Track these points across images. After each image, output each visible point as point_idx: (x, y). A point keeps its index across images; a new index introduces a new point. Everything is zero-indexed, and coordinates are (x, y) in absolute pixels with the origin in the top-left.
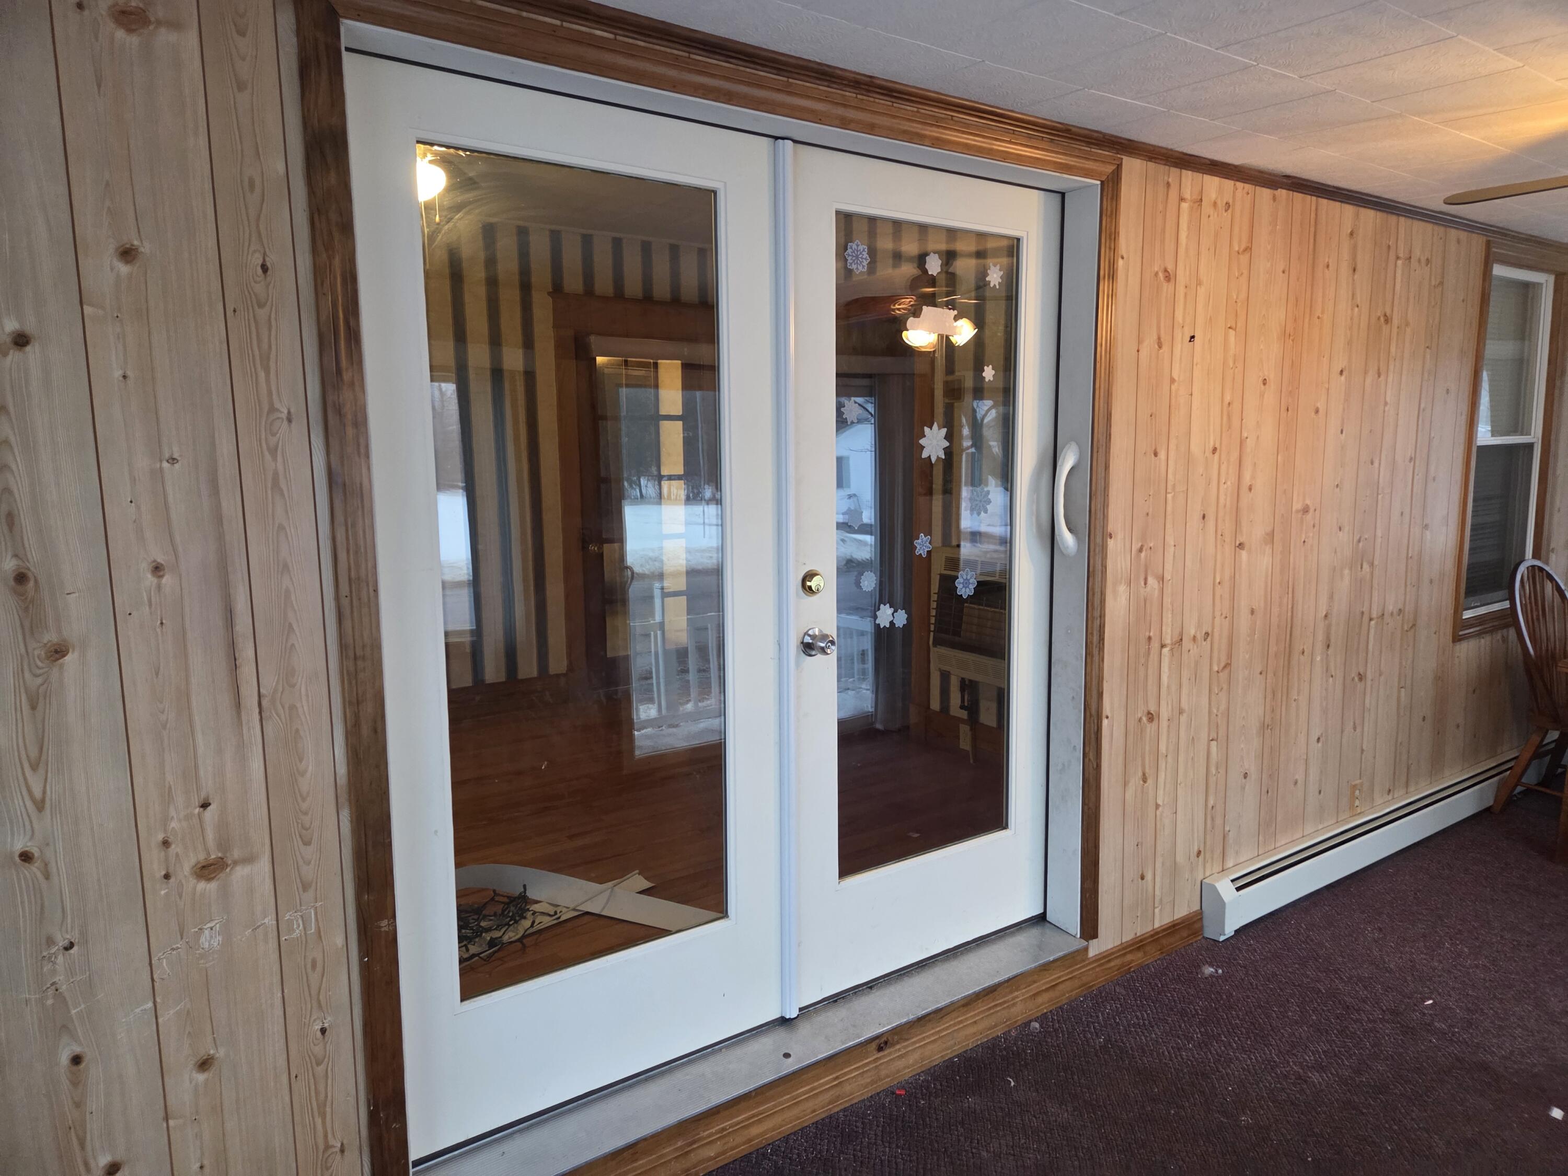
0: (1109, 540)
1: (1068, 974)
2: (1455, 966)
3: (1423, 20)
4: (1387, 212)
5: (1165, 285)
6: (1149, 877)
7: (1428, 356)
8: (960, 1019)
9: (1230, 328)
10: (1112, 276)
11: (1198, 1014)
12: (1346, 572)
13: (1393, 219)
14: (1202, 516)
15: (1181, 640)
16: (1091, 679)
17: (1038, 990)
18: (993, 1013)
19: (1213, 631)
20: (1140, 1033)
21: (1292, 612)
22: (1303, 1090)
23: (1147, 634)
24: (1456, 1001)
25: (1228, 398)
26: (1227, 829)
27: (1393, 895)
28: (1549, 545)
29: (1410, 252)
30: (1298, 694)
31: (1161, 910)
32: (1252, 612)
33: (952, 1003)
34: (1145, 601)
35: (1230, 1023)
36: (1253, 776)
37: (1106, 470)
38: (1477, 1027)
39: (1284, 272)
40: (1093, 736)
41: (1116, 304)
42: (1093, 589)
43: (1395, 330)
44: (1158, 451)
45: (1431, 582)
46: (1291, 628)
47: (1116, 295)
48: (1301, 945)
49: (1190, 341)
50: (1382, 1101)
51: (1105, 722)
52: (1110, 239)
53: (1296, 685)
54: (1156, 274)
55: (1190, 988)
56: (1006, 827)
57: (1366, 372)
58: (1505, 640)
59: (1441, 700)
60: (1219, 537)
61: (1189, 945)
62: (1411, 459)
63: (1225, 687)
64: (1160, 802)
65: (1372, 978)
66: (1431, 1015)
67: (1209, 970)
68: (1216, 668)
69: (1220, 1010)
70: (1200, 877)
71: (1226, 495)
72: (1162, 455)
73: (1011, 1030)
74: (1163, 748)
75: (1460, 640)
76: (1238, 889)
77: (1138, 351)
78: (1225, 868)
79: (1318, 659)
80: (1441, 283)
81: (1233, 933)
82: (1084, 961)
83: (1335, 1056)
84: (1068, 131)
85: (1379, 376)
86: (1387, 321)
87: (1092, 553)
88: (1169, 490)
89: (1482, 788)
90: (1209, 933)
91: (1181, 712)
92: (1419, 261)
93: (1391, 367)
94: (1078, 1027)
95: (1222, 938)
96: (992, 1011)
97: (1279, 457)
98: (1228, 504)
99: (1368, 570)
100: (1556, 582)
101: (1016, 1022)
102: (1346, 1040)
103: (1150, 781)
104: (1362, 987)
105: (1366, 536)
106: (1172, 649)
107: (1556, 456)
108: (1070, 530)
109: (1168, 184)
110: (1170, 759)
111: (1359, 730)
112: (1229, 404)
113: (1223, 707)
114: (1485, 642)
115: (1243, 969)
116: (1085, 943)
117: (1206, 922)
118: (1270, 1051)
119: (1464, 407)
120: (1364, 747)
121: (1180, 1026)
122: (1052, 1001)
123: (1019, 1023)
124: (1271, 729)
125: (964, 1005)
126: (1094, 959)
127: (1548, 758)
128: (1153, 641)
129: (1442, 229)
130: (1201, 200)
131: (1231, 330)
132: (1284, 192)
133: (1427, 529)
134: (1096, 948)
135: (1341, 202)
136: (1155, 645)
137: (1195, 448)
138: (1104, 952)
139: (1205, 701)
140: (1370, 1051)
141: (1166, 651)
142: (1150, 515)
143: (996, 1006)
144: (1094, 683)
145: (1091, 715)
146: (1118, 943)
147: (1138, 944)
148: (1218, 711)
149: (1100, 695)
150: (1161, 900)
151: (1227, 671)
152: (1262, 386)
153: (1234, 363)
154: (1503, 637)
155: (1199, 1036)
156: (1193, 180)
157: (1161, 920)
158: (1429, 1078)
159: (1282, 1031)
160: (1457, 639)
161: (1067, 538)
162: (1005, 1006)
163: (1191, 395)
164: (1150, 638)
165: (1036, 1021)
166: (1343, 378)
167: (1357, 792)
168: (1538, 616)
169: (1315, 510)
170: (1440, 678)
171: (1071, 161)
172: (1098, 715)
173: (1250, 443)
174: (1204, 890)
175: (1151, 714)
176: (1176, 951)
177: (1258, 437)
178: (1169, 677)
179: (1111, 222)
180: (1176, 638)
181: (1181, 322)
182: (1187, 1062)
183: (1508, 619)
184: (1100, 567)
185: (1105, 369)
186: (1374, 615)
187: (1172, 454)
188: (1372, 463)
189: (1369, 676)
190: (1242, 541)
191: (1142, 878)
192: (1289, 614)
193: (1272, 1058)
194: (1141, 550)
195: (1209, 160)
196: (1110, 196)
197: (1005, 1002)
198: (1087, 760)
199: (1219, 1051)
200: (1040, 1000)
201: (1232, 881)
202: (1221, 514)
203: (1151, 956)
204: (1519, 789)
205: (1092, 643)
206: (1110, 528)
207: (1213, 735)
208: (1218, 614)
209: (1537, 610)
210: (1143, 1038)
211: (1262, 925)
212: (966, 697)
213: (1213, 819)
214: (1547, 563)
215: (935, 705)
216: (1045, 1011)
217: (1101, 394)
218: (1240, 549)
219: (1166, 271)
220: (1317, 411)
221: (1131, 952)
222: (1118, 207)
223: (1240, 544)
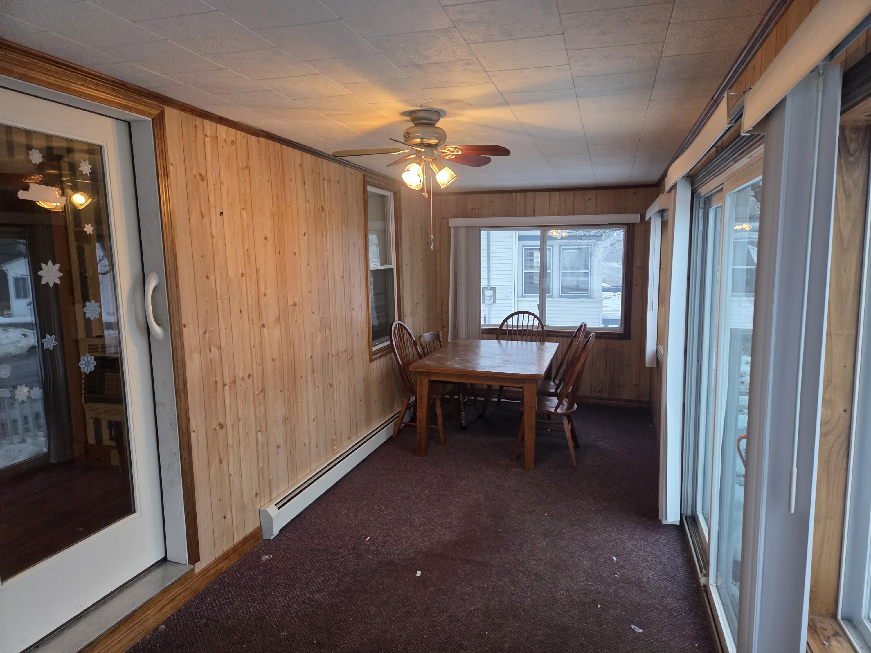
0: (183, 328)
1: (183, 588)
2: (379, 516)
3: (302, 63)
4: (317, 156)
5: (201, 182)
6: (229, 516)
7: (344, 228)
8: (108, 643)
9: (243, 209)
10: (166, 174)
11: (259, 584)
12: (319, 334)
13: (320, 159)
14: (239, 311)
15: (235, 380)
16: (181, 412)
17: (163, 605)
18: (132, 630)
19: (253, 373)
20: (227, 607)
21: (294, 357)
22: (312, 606)
23: (214, 380)
24: (379, 534)
25: (246, 247)
26: (271, 477)
27: (353, 489)
28: (404, 314)
29: (330, 176)
30: (302, 399)
31: (237, 533)
32: (273, 360)
33: (101, 636)
34: (211, 361)
35: (276, 583)
36: (282, 446)
37: (176, 288)
38: (388, 544)
39: (269, 181)
40: (186, 444)
41: (171, 192)
42: (177, 359)
43: (327, 215)
44: (209, 276)
45: (358, 335)
46: (294, 365)
47: (170, 186)
48: (311, 528)
49: (221, 215)
50: (348, 597)
51: (193, 435)
52: (162, 152)
53: (300, 394)
54: (195, 176)
55: (255, 571)
56: (134, 512)
57: (316, 235)
58: (391, 358)
59: (367, 390)
60: (251, 321)
61: (255, 547)
62: (342, 277)
63: (262, 401)
64: (231, 472)
65: (343, 534)
66: (369, 544)
67: (265, 558)
68: (256, 393)
69: (271, 578)
70: (258, 508)
71: (252, 299)
72: (212, 278)
73: (147, 636)
74: (230, 442)
75: (372, 361)
76: (279, 508)
77: (189, 219)
78: (272, 499)
79: (310, 379)
80: (346, 193)
81: (278, 533)
82: (191, 577)
83: (327, 581)
84: (125, 85)
85: (323, 237)
86: (323, 210)
87: (173, 337)
88: (218, 298)
89: (388, 428)
90: (266, 537)
91: (239, 420)
92: (334, 181)
93: (328, 233)
94: (190, 618)
95: (272, 538)
96: (132, 629)
97: (278, 278)
98: (254, 303)
99: (329, 332)
100: (408, 331)
101: (149, 630)
102: (332, 571)
103: (224, 463)
104: (339, 541)
105: (326, 316)
106: (230, 386)
107: (402, 274)
108: (158, 324)
109: (196, 126)
110: (235, 447)
111: (332, 411)
112: (248, 250)
113: (262, 413)
114: (383, 360)
115: (283, 551)
116: (192, 566)
117: (264, 531)
118: (296, 591)
119: (362, 252)
120: (336, 420)
121: (250, 595)
122: (172, 608)
123: (152, 629)
124: (289, 420)
125: (111, 633)
126: (198, 574)
127: (412, 408)
128: (218, 383)
129: (343, 167)
130: (217, 137)
131: (243, 210)
132: (263, 139)
133: (353, 310)
134: (199, 567)
135: (294, 148)
136: (220, 385)
137: (231, 274)
138: (205, 568)
139: (252, 411)
140: (343, 573)
141: (227, 387)
142: (208, 312)
143: (135, 625)
144: (183, 413)
145: (183, 432)
146: (213, 559)
147: (226, 556)
148: (260, 415)
149: (188, 419)
150: (237, 527)
151: (262, 394)
152: (265, 240)
153: (248, 228)
154: (390, 357)
155: (260, 596)
156: (210, 125)
157: (238, 538)
158: (368, 576)
159: (302, 578)
160: (371, 360)
161: (157, 330)
162: (141, 623)
163: (225, 245)
164: (216, 382)
165: (163, 624)
166: (306, 237)
167: (335, 442)
168: (402, 346)
169: (300, 304)
170: (366, 380)
171: (130, 104)
172: (188, 431)
173: (262, 271)
174: (262, 514)
175: (221, 424)
176: (248, 552)
177: (266, 268)
178: (230, 402)
179: (161, 143)
180: (232, 380)
181: (213, 204)
182: (253, 614)
183: (390, 348)
184: (180, 345)
185: (169, 228)
186: (334, 354)
187: (218, 278)
188: (325, 280)
189: (335, 384)
190: (263, 323)
191: (225, 518)
192: (293, 359)
193: (297, 594)
194: (205, 333)
195: (219, 116)
196: (159, 128)
197: (140, 621)
198: (183, 459)
199: (270, 601)
200: (164, 610)
201: (276, 505)
202: (250, 309)
203: (234, 559)
204: (403, 425)
205: (179, 389)
206: (184, 321)
207: (258, 429)
208: (254, 363)
209: (402, 344)
210: (229, 610)
211: (293, 523)
212: (113, 432)
213: (263, 474)
214: (404, 323)
215: (92, 440)
216: (169, 616)
217: (168, 243)
218: (263, 327)
219: (200, 175)
220: (295, 254)
221: (222, 562)
222: (165, 135)
223: (263, 325)
